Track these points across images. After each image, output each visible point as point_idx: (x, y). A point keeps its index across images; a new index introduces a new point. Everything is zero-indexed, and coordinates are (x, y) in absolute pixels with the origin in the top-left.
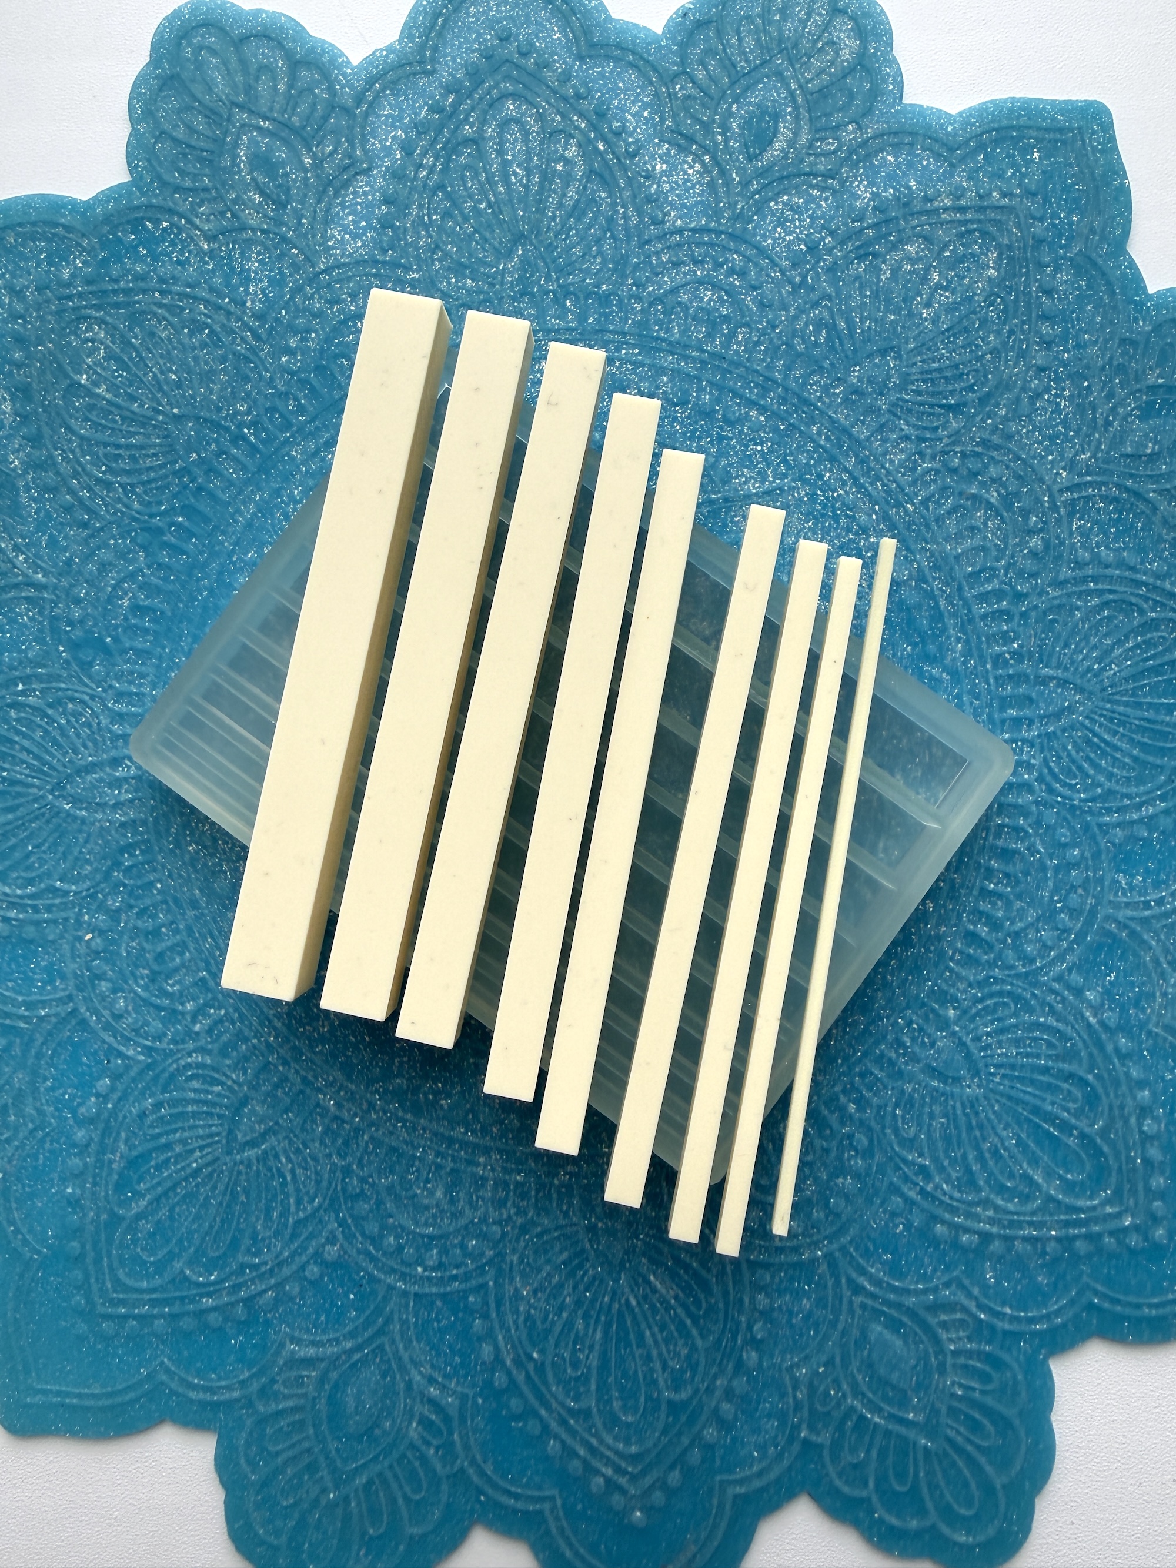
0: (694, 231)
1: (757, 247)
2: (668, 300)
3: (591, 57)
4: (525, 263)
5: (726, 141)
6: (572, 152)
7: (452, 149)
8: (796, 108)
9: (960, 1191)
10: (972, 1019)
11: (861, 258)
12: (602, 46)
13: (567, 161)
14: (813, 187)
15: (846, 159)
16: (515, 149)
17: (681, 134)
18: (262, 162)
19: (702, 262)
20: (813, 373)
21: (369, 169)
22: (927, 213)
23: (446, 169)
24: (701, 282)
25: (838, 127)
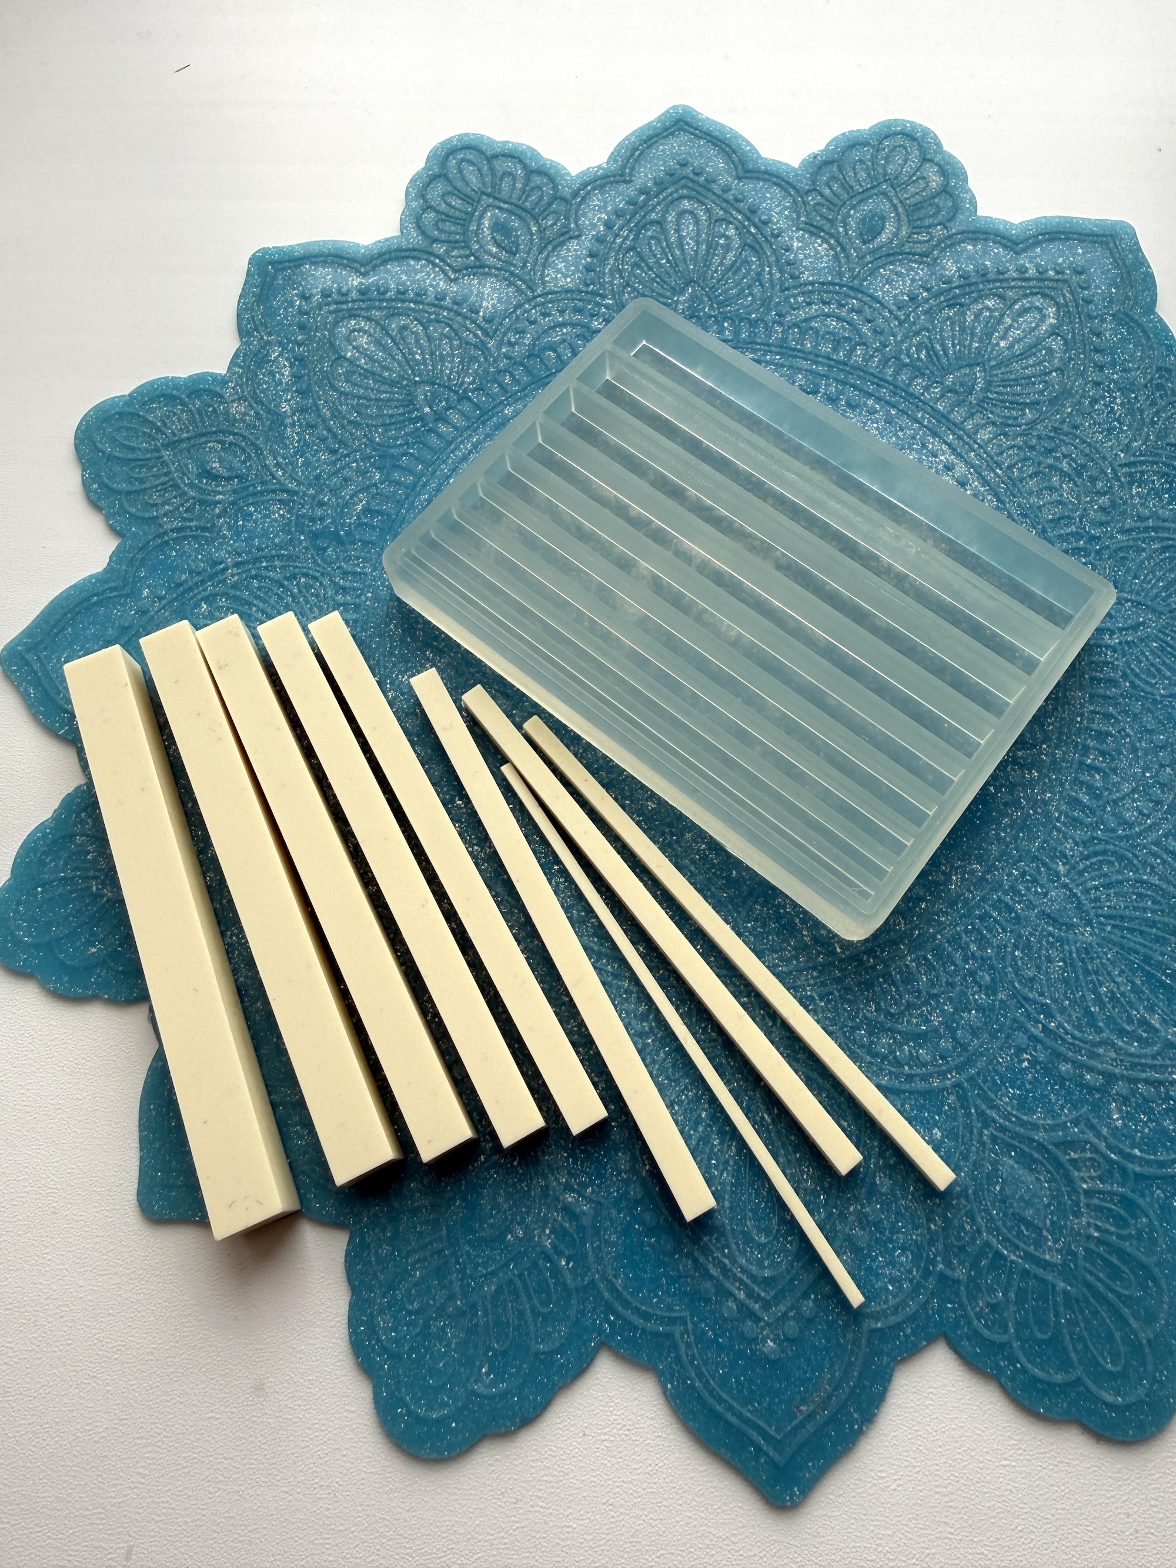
0: (823, 284)
1: (871, 296)
2: (803, 327)
3: (746, 178)
4: (693, 298)
5: (846, 231)
6: (731, 232)
7: (643, 226)
8: (898, 214)
9: (1081, 1031)
10: (1081, 873)
11: (950, 307)
12: (755, 172)
13: (727, 238)
14: (913, 262)
15: (936, 246)
16: (689, 227)
17: (812, 225)
18: (498, 227)
19: (829, 303)
20: (917, 377)
21: (580, 236)
22: (1001, 281)
23: (635, 239)
24: (828, 316)
25: (929, 226)
